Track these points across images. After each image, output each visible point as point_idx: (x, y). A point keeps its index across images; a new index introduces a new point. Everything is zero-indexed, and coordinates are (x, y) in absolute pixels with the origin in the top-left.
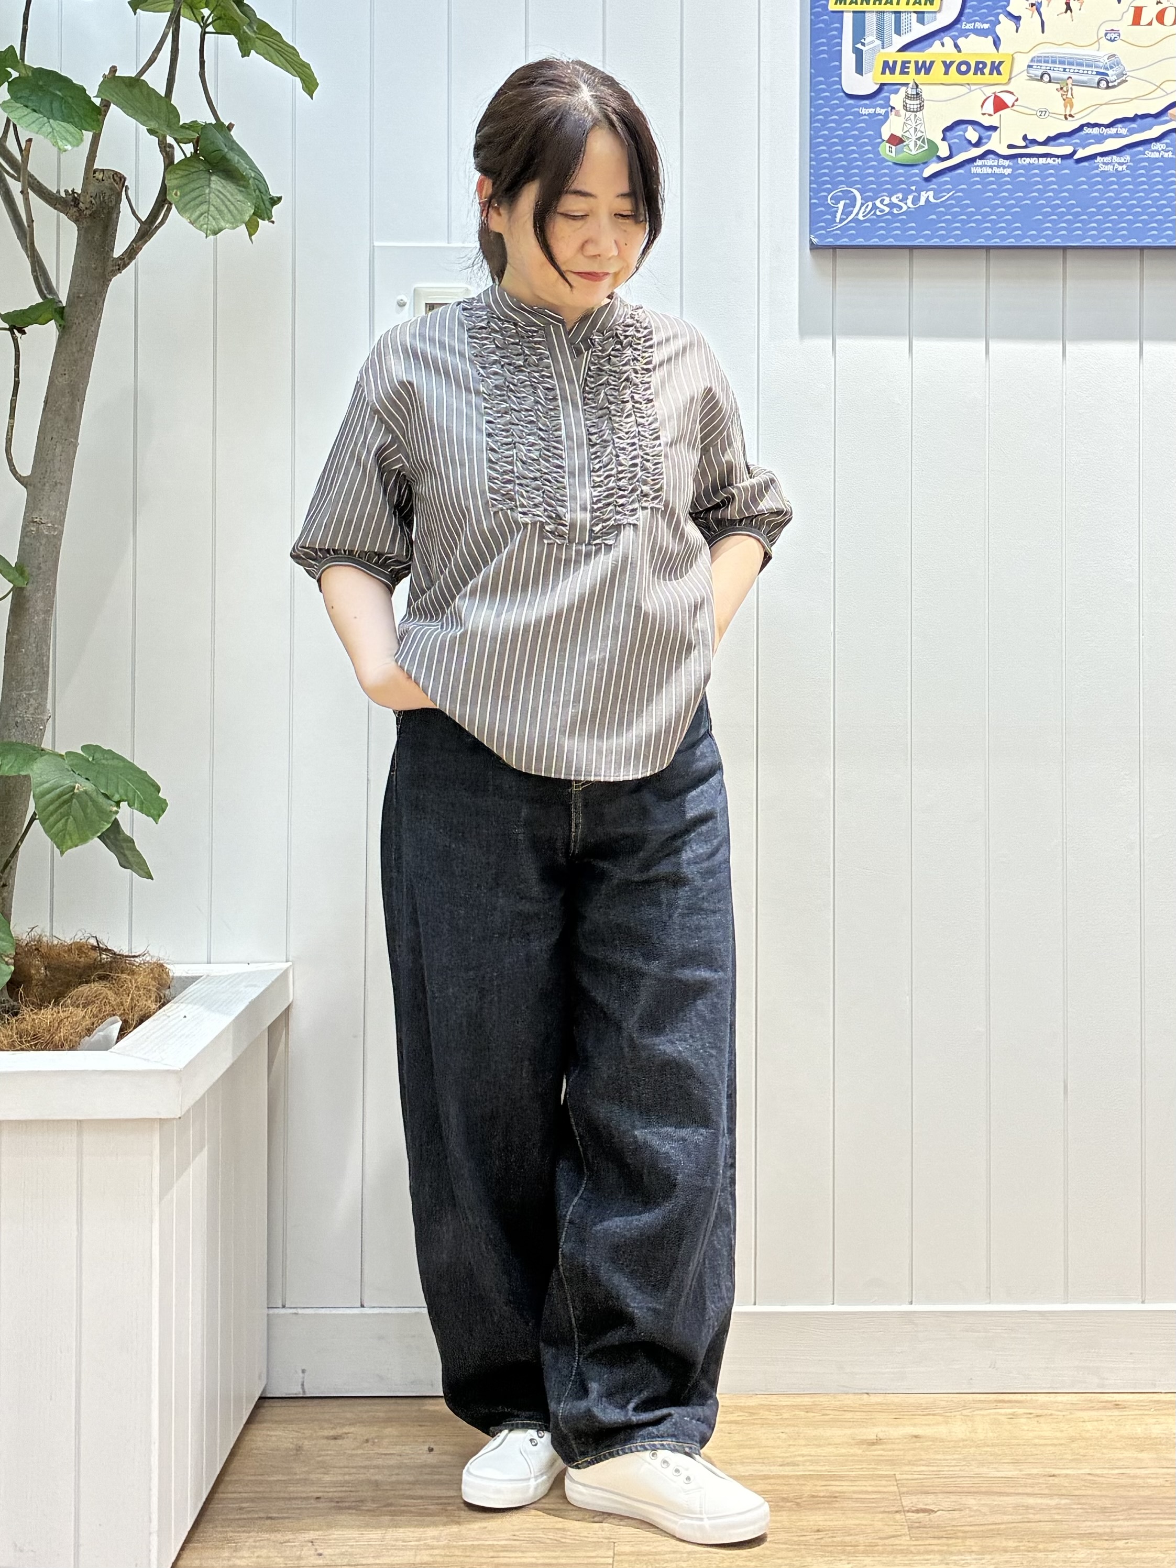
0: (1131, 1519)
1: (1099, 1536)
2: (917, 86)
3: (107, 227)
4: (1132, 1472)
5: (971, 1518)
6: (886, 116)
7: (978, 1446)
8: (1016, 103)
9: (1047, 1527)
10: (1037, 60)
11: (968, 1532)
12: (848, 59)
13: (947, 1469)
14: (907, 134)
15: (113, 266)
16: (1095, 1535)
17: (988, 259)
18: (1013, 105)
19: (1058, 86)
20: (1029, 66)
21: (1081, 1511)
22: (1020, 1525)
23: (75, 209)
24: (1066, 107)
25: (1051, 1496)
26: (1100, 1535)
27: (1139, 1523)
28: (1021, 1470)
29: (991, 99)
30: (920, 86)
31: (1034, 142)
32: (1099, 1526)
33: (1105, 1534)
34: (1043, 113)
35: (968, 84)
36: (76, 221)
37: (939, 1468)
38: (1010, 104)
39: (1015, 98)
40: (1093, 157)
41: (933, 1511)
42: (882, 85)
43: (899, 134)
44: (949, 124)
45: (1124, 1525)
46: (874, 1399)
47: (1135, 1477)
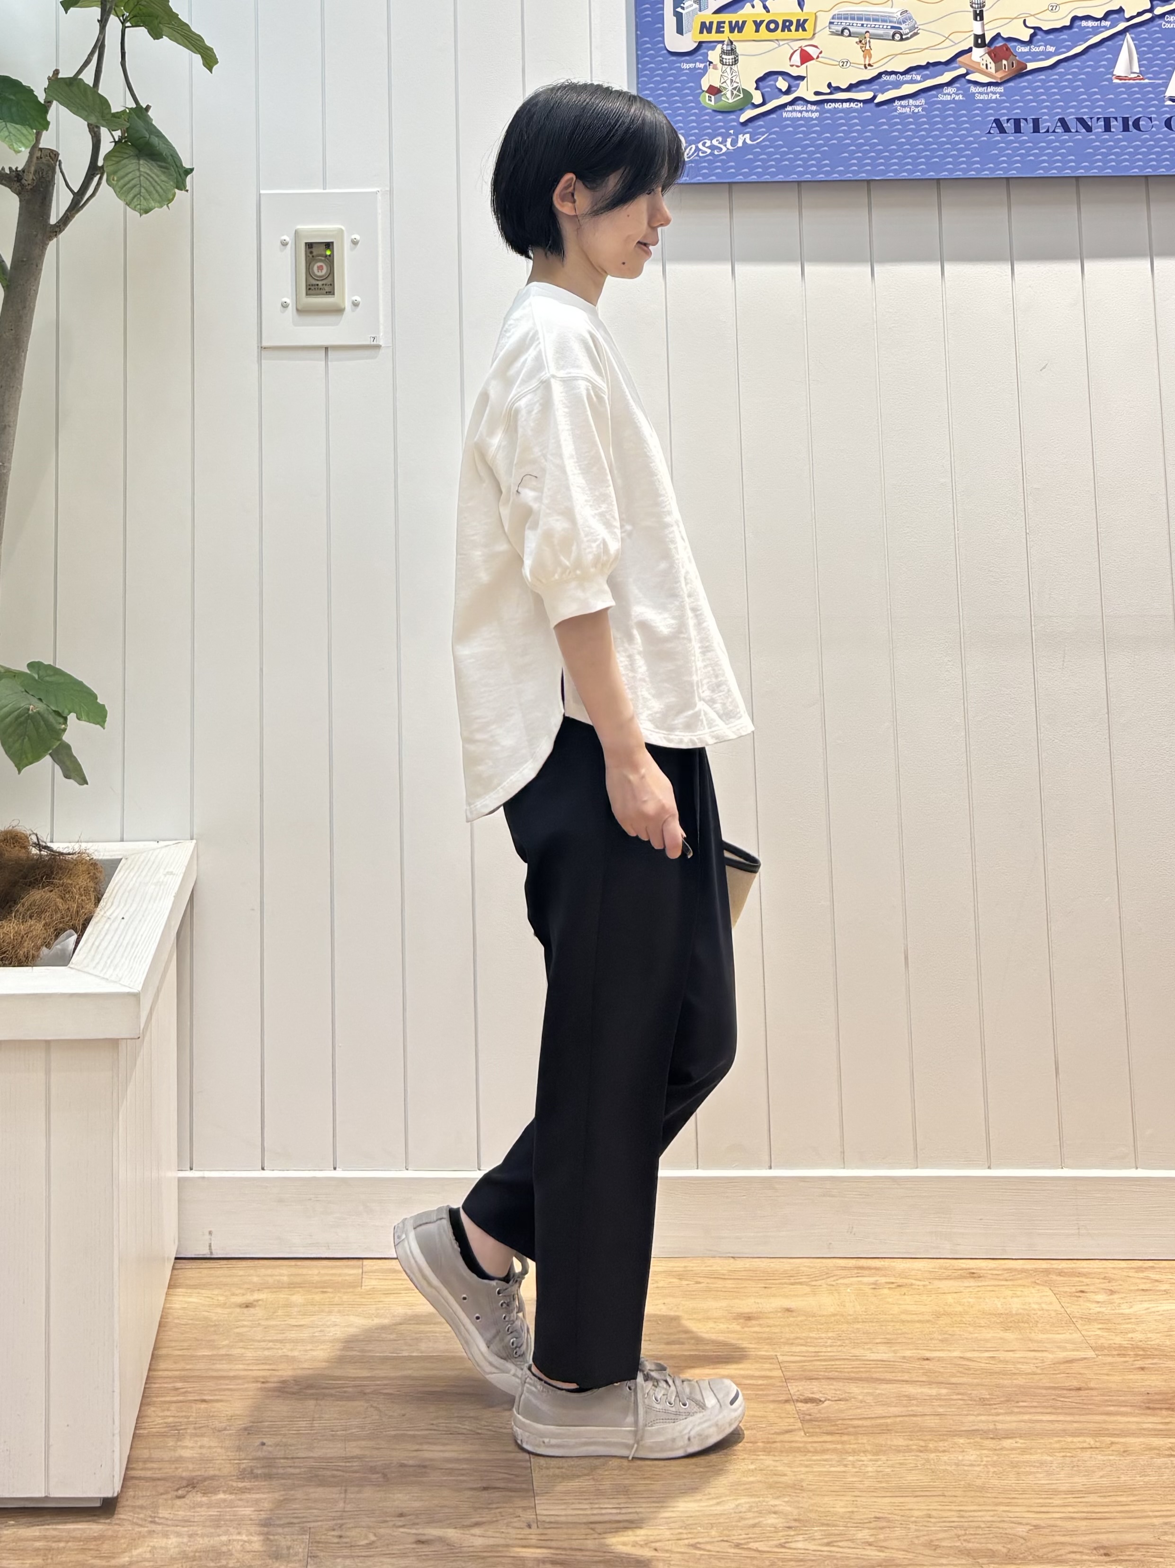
0: (1012, 1413)
1: (984, 1434)
2: (732, 43)
3: (45, 198)
4: (1002, 1355)
5: (859, 1411)
6: (705, 70)
7: (848, 1323)
8: (820, 55)
9: (932, 1422)
10: (839, 17)
11: (858, 1427)
12: (670, 22)
13: (824, 1349)
14: (724, 85)
15: (51, 232)
16: (981, 1432)
17: (799, 192)
18: (818, 57)
19: (857, 40)
20: (831, 23)
21: (961, 1402)
22: (906, 1419)
23: (18, 184)
24: (865, 58)
25: (930, 1383)
26: (986, 1432)
27: (1021, 1417)
28: (895, 1352)
29: (798, 53)
30: (734, 43)
31: (838, 89)
32: (983, 1422)
33: (989, 1431)
34: (844, 63)
35: (777, 40)
36: (18, 194)
37: (817, 1349)
38: (815, 57)
39: (819, 51)
40: (892, 101)
41: (820, 1401)
42: (700, 44)
43: (717, 85)
44: (761, 75)
45: (1008, 1421)
46: (739, 1264)
47: (1006, 1362)
